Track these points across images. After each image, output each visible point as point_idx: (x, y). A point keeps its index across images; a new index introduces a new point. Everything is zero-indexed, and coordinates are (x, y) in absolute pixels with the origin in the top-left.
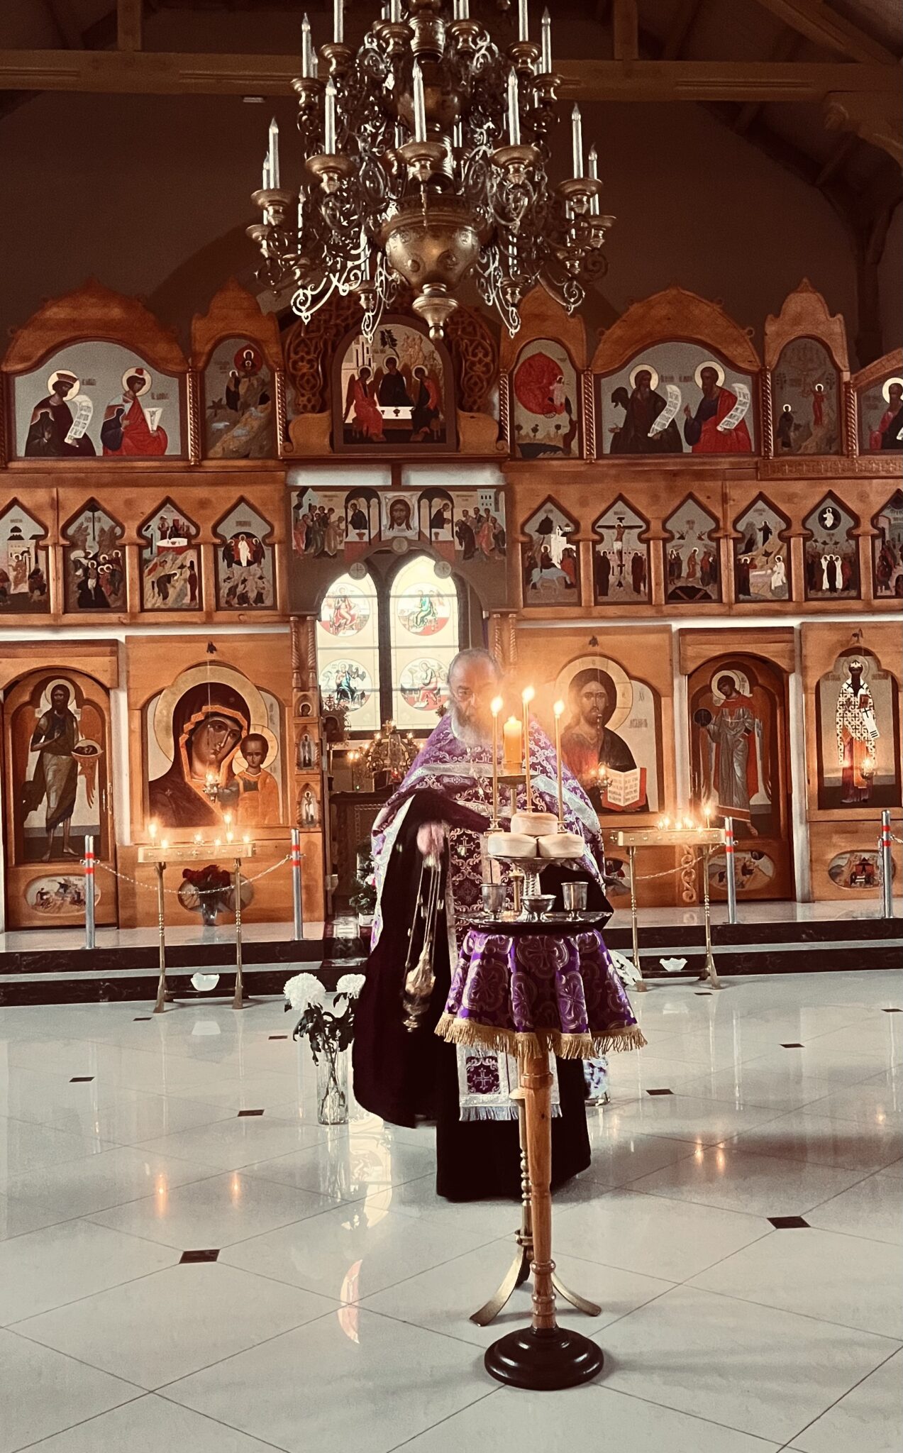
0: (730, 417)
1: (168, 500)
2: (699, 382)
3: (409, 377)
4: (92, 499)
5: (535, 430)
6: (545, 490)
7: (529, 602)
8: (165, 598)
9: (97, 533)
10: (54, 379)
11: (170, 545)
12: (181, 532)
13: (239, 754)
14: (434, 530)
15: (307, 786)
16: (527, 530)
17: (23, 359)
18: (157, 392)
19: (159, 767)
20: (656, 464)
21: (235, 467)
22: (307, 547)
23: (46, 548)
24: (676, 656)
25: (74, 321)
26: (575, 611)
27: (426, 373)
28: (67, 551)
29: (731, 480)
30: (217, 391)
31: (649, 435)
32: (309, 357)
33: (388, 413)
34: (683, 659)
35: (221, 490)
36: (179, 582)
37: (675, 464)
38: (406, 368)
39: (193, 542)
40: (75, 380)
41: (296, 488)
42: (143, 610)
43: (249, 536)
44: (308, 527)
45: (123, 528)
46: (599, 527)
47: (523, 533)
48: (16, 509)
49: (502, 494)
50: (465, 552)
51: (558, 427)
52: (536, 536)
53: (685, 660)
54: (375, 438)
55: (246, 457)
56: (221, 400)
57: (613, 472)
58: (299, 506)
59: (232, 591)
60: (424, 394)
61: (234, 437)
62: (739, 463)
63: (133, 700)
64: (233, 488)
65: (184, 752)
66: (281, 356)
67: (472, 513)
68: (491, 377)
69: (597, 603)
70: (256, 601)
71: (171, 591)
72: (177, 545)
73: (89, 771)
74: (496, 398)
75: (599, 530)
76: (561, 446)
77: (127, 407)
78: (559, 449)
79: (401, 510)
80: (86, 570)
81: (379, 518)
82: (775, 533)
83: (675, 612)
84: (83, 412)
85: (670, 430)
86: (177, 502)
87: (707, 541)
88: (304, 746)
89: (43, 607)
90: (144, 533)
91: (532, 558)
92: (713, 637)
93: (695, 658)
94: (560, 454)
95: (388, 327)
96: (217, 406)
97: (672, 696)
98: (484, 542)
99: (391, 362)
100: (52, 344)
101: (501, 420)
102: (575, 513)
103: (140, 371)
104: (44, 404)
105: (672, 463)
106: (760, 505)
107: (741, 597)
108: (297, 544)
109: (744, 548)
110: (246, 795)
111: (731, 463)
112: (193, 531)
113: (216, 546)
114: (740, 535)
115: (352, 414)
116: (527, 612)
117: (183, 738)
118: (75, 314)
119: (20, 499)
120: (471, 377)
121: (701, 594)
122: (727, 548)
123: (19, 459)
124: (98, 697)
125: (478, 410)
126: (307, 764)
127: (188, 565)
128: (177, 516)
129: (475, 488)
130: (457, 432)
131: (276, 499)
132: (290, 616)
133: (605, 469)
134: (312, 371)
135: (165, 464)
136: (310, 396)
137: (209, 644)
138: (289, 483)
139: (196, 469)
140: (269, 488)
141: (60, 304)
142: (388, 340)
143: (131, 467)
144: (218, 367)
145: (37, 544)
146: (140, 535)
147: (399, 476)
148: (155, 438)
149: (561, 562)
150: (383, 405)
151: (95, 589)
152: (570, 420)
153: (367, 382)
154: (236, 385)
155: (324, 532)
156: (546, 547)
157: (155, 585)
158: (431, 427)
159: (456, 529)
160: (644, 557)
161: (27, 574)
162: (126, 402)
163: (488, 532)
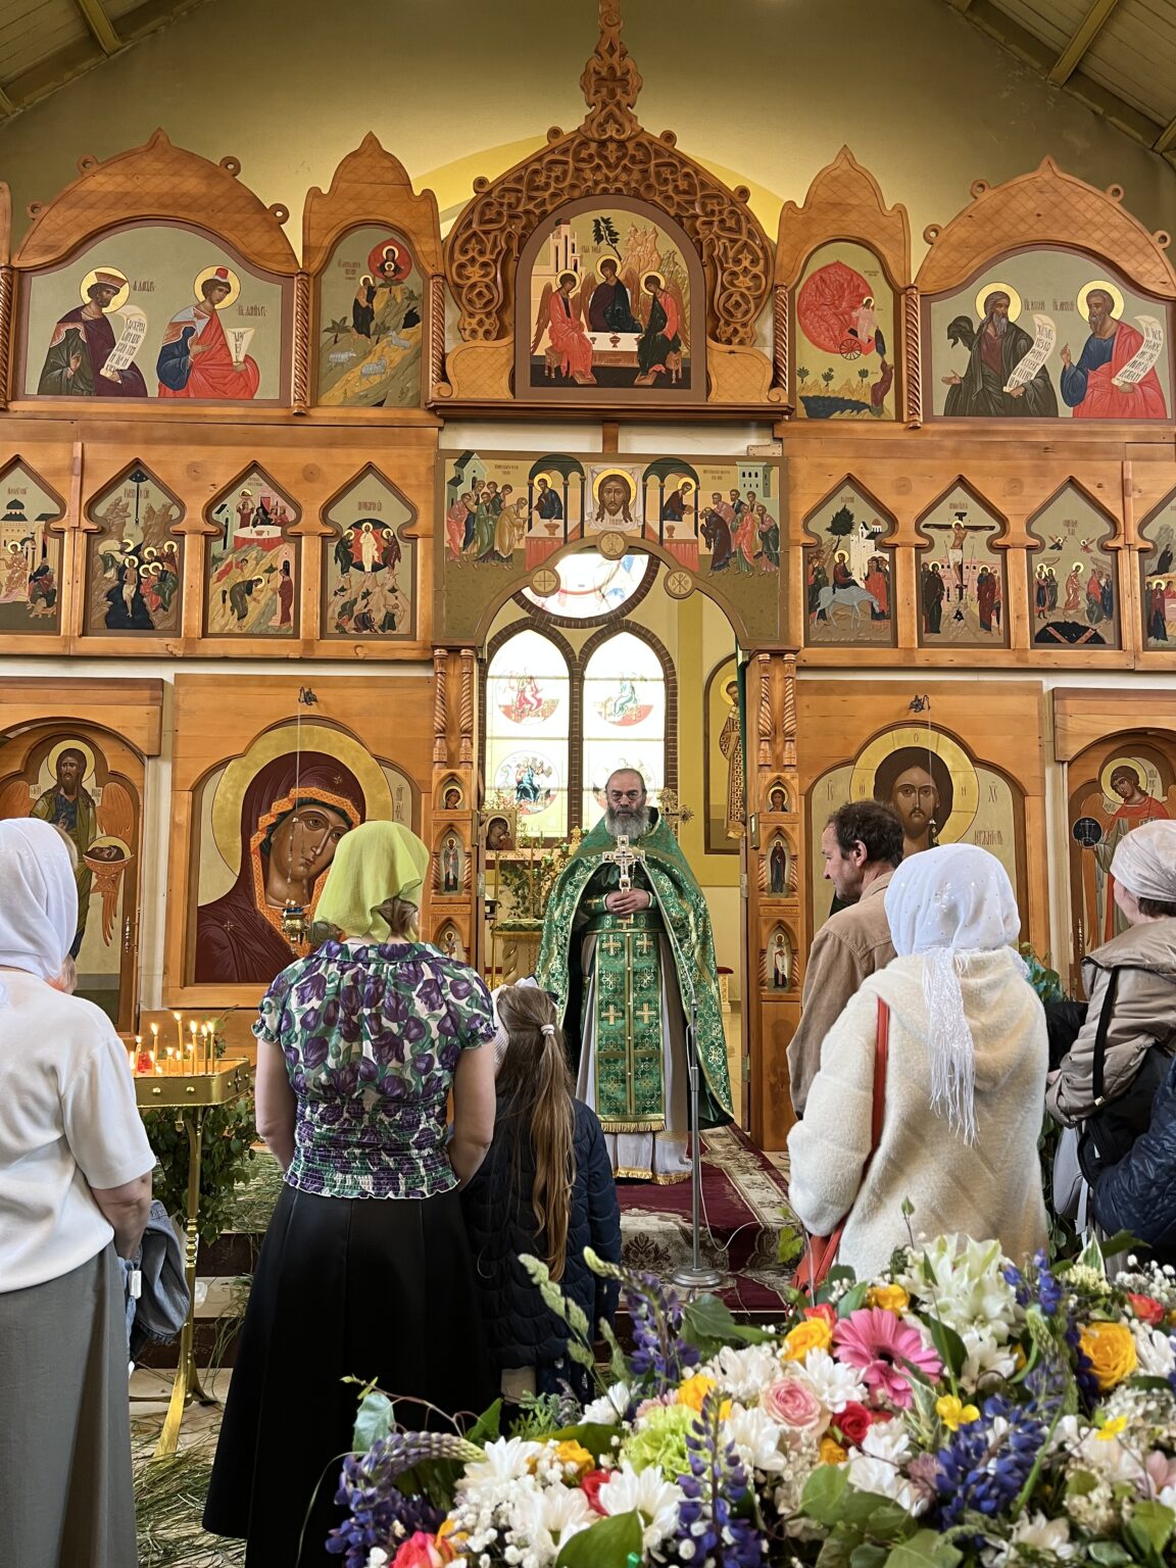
0: (1133, 366)
1: (254, 467)
2: (1084, 311)
4: (137, 462)
5: (828, 377)
6: (842, 466)
7: (814, 638)
8: (241, 617)
9: (142, 514)
10: (91, 280)
11: (254, 536)
12: (272, 516)
14: (666, 523)
15: (448, 923)
16: (812, 526)
17: (48, 249)
18: (246, 305)
19: (216, 883)
20: (1017, 432)
21: (360, 419)
22: (466, 543)
23: (60, 534)
24: (1048, 736)
25: (127, 193)
26: (888, 656)
27: (663, 284)
28: (92, 540)
29: (1136, 459)
30: (338, 304)
31: (1006, 389)
32: (481, 260)
33: (602, 341)
34: (1059, 738)
35: (339, 455)
36: (266, 593)
37: (1046, 433)
38: (632, 278)
39: (289, 530)
40: (123, 282)
41: (451, 453)
42: (205, 634)
44: (470, 514)
45: (182, 506)
46: (926, 526)
47: (807, 532)
48: (18, 472)
49: (775, 472)
50: (716, 557)
51: (864, 374)
52: (827, 537)
53: (1064, 737)
54: (580, 381)
55: (380, 404)
56: (345, 319)
57: (949, 443)
58: (457, 481)
59: (346, 609)
60: (658, 315)
61: (363, 375)
62: (1150, 433)
63: (179, 775)
64: (356, 451)
65: (256, 862)
66: (440, 256)
67: (727, 498)
68: (760, 297)
70: (382, 627)
71: (251, 606)
72: (265, 536)
73: (109, 887)
74: (766, 327)
75: (925, 530)
76: (869, 402)
77: (200, 326)
78: (867, 406)
79: (616, 491)
80: (121, 570)
81: (583, 498)
83: (1049, 663)
84: (131, 331)
85: (1039, 381)
86: (267, 468)
87: (1097, 553)
88: (447, 856)
90: (214, 516)
91: (820, 571)
92: (1111, 704)
93: (1080, 735)
94: (866, 414)
95: (606, 213)
96: (338, 328)
97: (1044, 796)
98: (746, 542)
99: (609, 265)
100: (91, 229)
101: (775, 360)
102: (889, 502)
103: (223, 272)
104: (74, 316)
105: (1039, 430)
107: (1152, 641)
108: (452, 537)
109: (1155, 567)
111: (1137, 434)
112: (291, 515)
113: (324, 537)
114: (1150, 545)
115: (546, 343)
116: (812, 655)
117: (257, 840)
118: (129, 186)
119: (25, 457)
120: (731, 295)
121: (1088, 634)
122: (1130, 565)
123: (27, 398)
124: (129, 770)
125: (742, 342)
126: (451, 885)
127: (281, 567)
128: (269, 492)
129: (731, 460)
130: (707, 373)
131: (423, 469)
132: (435, 647)
133: (937, 438)
134: (487, 280)
135: (254, 412)
136: (483, 316)
137: (306, 690)
138: (444, 445)
139: (300, 420)
140: (412, 452)
141: (108, 170)
142: (604, 233)
143: (200, 416)
144: (343, 270)
145: (47, 527)
146: (207, 517)
147: (615, 440)
148: (241, 375)
149: (866, 578)
150: (594, 331)
151: (133, 600)
152: (884, 363)
153: (571, 295)
154: (370, 299)
155: (495, 521)
156: (842, 556)
157: (228, 596)
158: (668, 365)
159: (701, 522)
160: (999, 574)
161: (29, 573)
162: (199, 317)
163: (753, 527)
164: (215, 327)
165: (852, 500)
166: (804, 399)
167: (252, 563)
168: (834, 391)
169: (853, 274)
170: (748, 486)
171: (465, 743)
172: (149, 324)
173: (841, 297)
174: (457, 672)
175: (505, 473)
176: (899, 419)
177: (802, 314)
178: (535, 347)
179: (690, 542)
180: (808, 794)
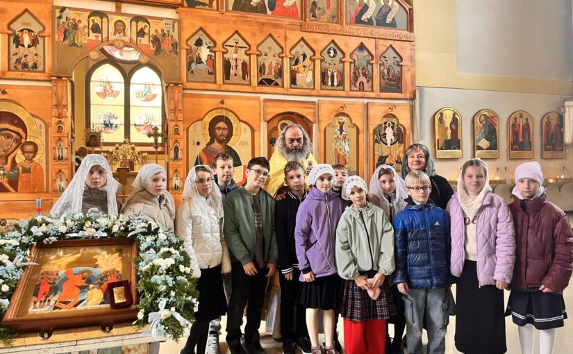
6: (199, 24)
7: (189, 79)
13: (19, 152)
14: (139, 38)
15: (60, 171)
16: (189, 43)
22: (64, 40)
24: (262, 113)
26: (214, 86)
29: (290, 29)
31: (251, 4)
34: (265, 113)
35: (14, 4)
37: (263, 19)
41: (57, 7)
43: (30, 31)
44: (66, 29)
46: (226, 45)
47: (187, 44)
49: (176, 24)
50: (156, 51)
52: (194, 47)
57: (234, 19)
58: (60, 17)
59: (18, 61)
62: (293, 22)
64: (20, 4)
67: (160, 31)
69: (224, 83)
70: (33, 68)
75: (226, 47)
76: (208, 3)
78: (207, 5)
79: (120, 26)
81: (108, 27)
82: (308, 57)
83: (262, 91)
85: (262, 2)
87: (277, 58)
88: (59, 148)
92: (280, 104)
93: (271, 113)
94: (207, 7)
97: (260, 133)
98: (167, 46)
102: (214, 37)
105: (261, 18)
106: (302, 43)
107: (292, 85)
108: (59, 37)
109: (294, 63)
110: (24, 175)
111: (289, 22)
113: (9, 34)
114: (293, 56)
116: (188, 85)
121: (274, 83)
126: (61, 159)
129: (161, 19)
131: (47, 12)
132: (52, 76)
133: (230, 17)
137: (3, 89)
138: (55, 4)
140: (42, 5)
147: (120, 8)
149: (207, 61)
155: (75, 33)
156: (199, 53)
159: (151, 39)
160: (248, 63)
163: (169, 42)
165: (202, 35)
166: (187, 0)
171: (65, 110)
174: (61, 85)
175: (78, 16)
176: (218, 10)
179: (147, 45)
180: (187, 130)
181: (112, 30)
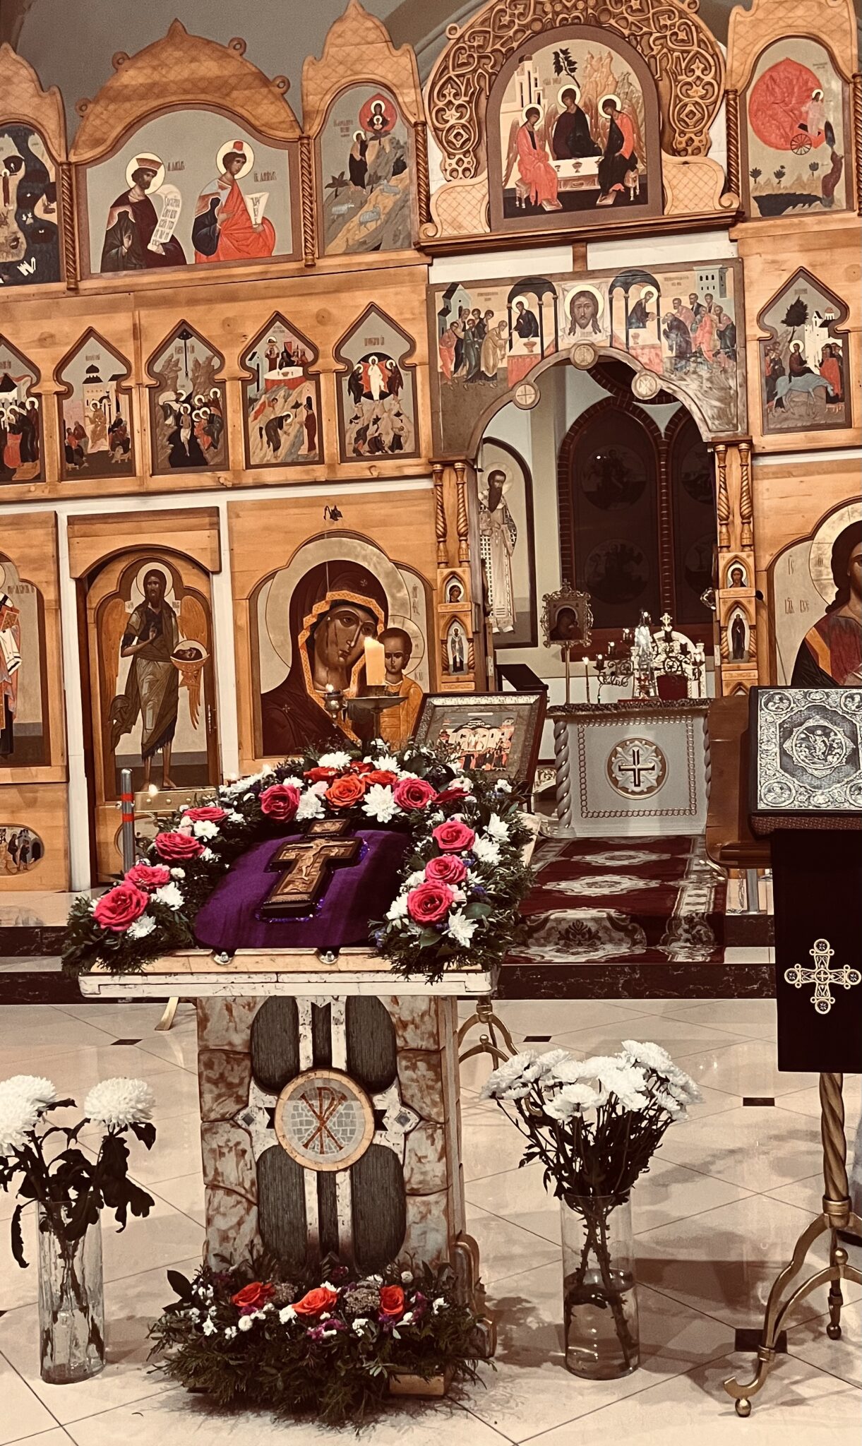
1: (278, 316)
3: (596, 116)
4: (184, 322)
5: (779, 175)
6: (797, 260)
7: (770, 425)
8: (276, 449)
9: (191, 365)
10: (133, 166)
14: (632, 331)
16: (766, 321)
17: (97, 142)
18: (260, 172)
19: (274, 675)
21: (360, 264)
22: (457, 367)
23: (128, 391)
25: (154, 84)
26: (842, 437)
27: (618, 106)
28: (154, 391)
30: (335, 163)
32: (457, 103)
33: (566, 168)
35: (345, 297)
36: (294, 427)
38: (590, 102)
39: (309, 370)
40: (158, 165)
41: (438, 287)
42: (248, 466)
43: (382, 357)
44: (459, 339)
45: (221, 357)
47: (762, 327)
48: (92, 341)
49: (729, 273)
50: (678, 358)
51: (814, 167)
52: (781, 329)
54: (548, 208)
55: (377, 249)
56: (343, 174)
58: (445, 312)
59: (361, 434)
60: (616, 137)
61: (361, 224)
63: (238, 586)
64: (357, 293)
65: (304, 655)
66: (420, 105)
67: (686, 302)
68: (714, 104)
70: (392, 448)
71: (283, 438)
73: (193, 682)
74: (718, 134)
76: (820, 195)
77: (224, 196)
78: (817, 198)
79: (585, 305)
80: (178, 417)
81: (555, 315)
84: (170, 208)
86: (287, 316)
88: (453, 642)
89: (127, 469)
90: (248, 363)
91: (777, 362)
95: (563, 45)
96: (338, 183)
98: (705, 341)
100: (129, 120)
101: (728, 166)
102: (839, 290)
103: (239, 145)
104: (123, 200)
108: (445, 363)
112: (310, 356)
113: (339, 374)
115: (516, 175)
116: (768, 442)
117: (303, 636)
118: (156, 77)
119: (96, 328)
120: (686, 105)
123: (93, 277)
124: (200, 585)
125: (697, 151)
126: (458, 667)
127: (305, 403)
129: (689, 266)
130: (663, 186)
131: (416, 304)
132: (432, 463)
134: (463, 121)
135: (274, 268)
136: (462, 156)
137: (332, 508)
138: (434, 280)
139: (309, 271)
140: (405, 289)
141: (140, 64)
142: (564, 64)
143: (230, 276)
144: (338, 128)
145: (118, 385)
146: (243, 365)
147: (585, 257)
148: (260, 234)
149: (821, 365)
150: (558, 159)
151: (189, 442)
152: (834, 153)
153: (536, 128)
154: (363, 153)
155: (480, 345)
156: (797, 345)
157: (264, 432)
158: (627, 184)
159: (663, 327)
161: (108, 426)
162: (222, 188)
163: (712, 327)
164: (236, 197)
165: (805, 291)
166: (755, 198)
167: (281, 401)
168: (785, 188)
169: (802, 69)
170: (705, 289)
171: (463, 544)
172: (182, 197)
173: (791, 94)
174: (454, 481)
175: (486, 300)
176: (849, 207)
177: (754, 115)
178: (507, 181)
179: (653, 347)
180: (770, 570)
181: (564, 324)
